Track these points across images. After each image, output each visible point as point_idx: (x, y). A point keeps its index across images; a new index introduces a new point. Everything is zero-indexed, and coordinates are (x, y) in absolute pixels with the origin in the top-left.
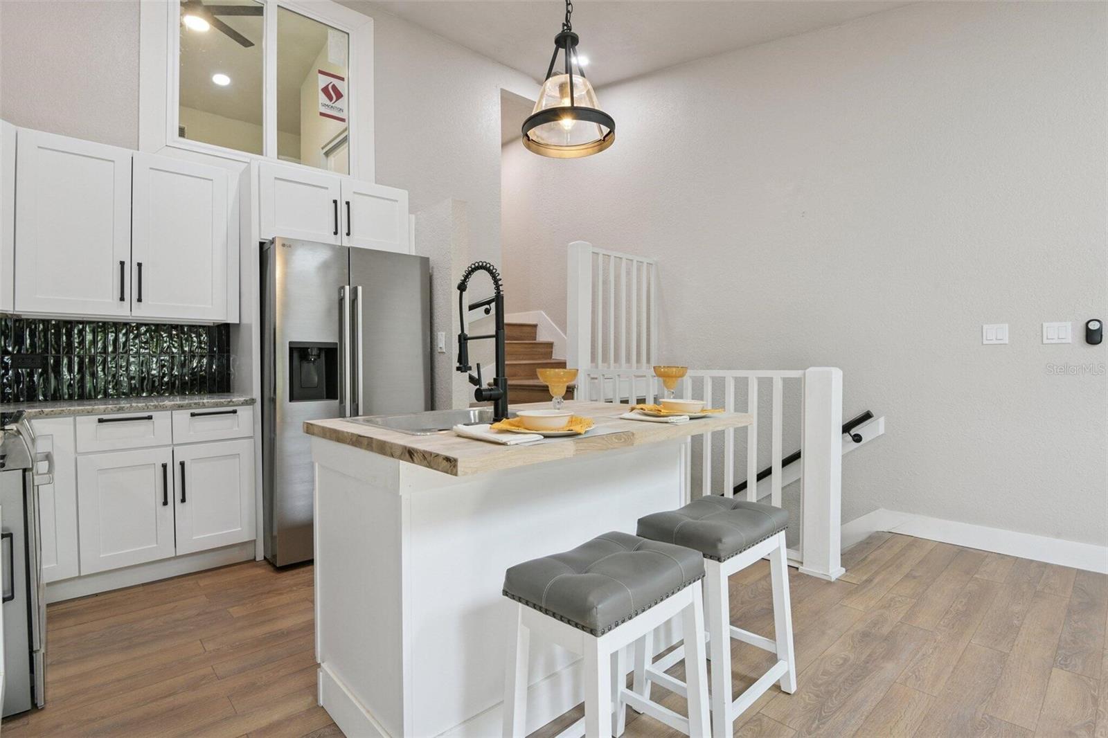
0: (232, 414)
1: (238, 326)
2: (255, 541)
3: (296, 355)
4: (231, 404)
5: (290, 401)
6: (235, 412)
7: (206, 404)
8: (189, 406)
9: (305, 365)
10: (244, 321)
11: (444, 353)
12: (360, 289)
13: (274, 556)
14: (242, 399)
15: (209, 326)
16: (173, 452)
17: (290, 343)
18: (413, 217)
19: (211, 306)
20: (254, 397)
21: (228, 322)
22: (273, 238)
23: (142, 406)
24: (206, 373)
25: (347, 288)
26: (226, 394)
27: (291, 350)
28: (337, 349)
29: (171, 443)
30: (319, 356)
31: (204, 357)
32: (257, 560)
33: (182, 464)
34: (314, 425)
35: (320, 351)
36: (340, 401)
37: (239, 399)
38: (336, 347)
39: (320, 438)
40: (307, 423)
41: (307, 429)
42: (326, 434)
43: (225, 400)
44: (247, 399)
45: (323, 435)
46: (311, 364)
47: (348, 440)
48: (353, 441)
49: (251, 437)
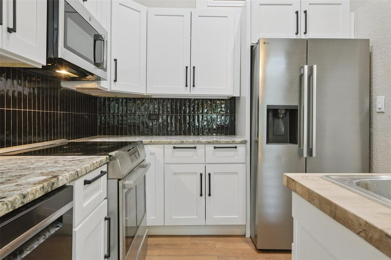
0: (234, 149)
1: (239, 98)
2: (245, 225)
3: (271, 114)
4: (234, 142)
5: (267, 143)
6: (236, 147)
7: (221, 142)
8: (212, 143)
9: (276, 120)
10: (242, 95)
12: (315, 67)
13: (256, 236)
14: (240, 140)
15: (226, 99)
16: (205, 167)
17: (268, 106)
18: (353, 13)
19: (226, 87)
21: (234, 96)
22: (259, 41)
23: (192, 141)
24: (224, 124)
25: (306, 67)
26: (233, 136)
27: (268, 110)
28: (298, 109)
29: (204, 162)
30: (285, 114)
31: (223, 115)
32: (246, 237)
33: (209, 175)
34: (296, 182)
35: (286, 112)
36: (300, 146)
37: (238, 140)
38: (297, 109)
39: (302, 198)
40: (288, 177)
41: (288, 182)
42: (313, 200)
43: (231, 140)
44: (242, 140)
45: (309, 198)
46: (280, 120)
47: (356, 228)
48: (370, 235)
49: (245, 163)
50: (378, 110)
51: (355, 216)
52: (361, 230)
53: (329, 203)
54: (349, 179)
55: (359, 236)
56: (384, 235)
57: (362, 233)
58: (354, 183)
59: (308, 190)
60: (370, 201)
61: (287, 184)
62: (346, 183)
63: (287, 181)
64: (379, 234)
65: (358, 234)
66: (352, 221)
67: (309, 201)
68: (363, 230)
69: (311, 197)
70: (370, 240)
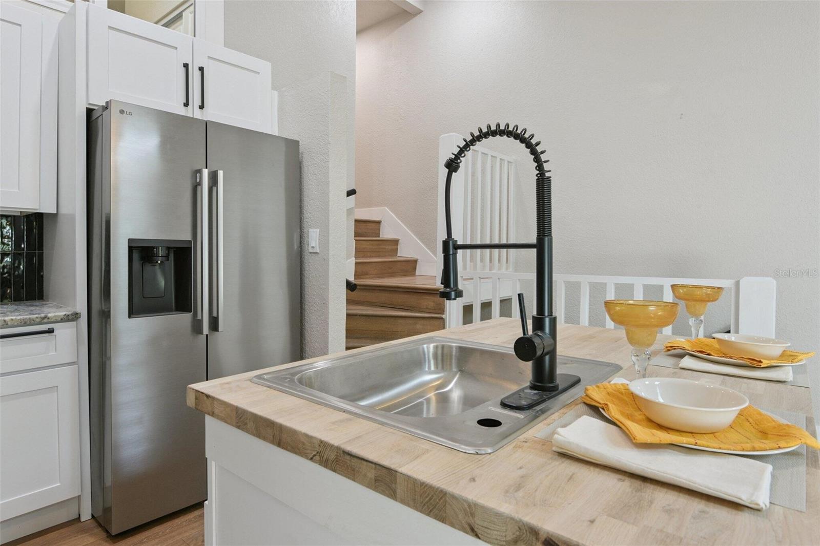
0: (47, 335)
1: (54, 217)
2: (79, 497)
3: (136, 256)
4: (45, 320)
5: (130, 317)
6: (51, 331)
7: (9, 323)
9: (148, 268)
10: (64, 210)
11: (317, 253)
12: (221, 174)
14: (61, 313)
15: (14, 216)
17: (130, 240)
18: (276, 93)
19: (17, 190)
20: (78, 311)
21: (42, 211)
22: (107, 103)
24: (10, 275)
25: (205, 172)
26: (37, 303)
27: (131, 249)
28: (191, 248)
30: (167, 257)
31: (8, 254)
32: (82, 520)
34: (213, 398)
35: (168, 252)
36: (195, 314)
37: (56, 314)
38: (189, 246)
39: (226, 424)
40: (197, 391)
41: (197, 401)
42: (246, 424)
43: (37, 316)
44: (68, 313)
45: (238, 423)
46: (157, 267)
47: (308, 451)
48: (325, 457)
49: (75, 362)
50: (311, 251)
51: (306, 435)
52: (314, 453)
53: (271, 424)
54: (288, 374)
55: (312, 461)
56: (342, 452)
57: (317, 456)
58: (296, 380)
59: (237, 409)
60: (319, 406)
61: (196, 404)
62: (286, 384)
63: (196, 398)
64: (335, 453)
65: (311, 459)
66: (304, 444)
67: (239, 427)
68: (318, 452)
69: (242, 419)
70: (325, 463)
